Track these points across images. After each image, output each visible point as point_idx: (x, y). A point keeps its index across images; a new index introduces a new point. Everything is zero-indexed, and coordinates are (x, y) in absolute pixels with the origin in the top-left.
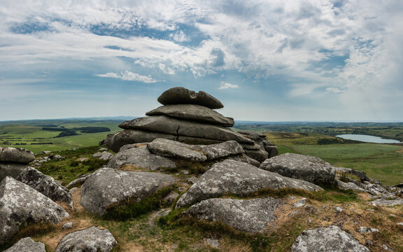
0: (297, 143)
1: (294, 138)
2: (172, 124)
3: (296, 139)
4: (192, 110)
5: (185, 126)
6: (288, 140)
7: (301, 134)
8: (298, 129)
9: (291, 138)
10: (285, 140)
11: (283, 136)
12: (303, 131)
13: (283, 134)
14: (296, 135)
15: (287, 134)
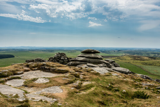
0: (146, 64)
1: (144, 60)
2: (88, 59)
3: (145, 61)
4: (93, 55)
5: (91, 60)
6: (139, 61)
7: (150, 57)
8: (148, 54)
9: (141, 60)
10: (136, 61)
11: (135, 58)
12: (152, 55)
13: (136, 57)
14: (146, 58)
15: (138, 57)
